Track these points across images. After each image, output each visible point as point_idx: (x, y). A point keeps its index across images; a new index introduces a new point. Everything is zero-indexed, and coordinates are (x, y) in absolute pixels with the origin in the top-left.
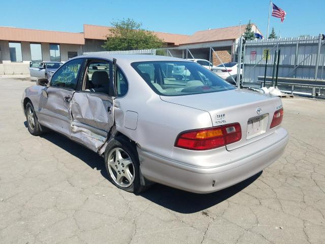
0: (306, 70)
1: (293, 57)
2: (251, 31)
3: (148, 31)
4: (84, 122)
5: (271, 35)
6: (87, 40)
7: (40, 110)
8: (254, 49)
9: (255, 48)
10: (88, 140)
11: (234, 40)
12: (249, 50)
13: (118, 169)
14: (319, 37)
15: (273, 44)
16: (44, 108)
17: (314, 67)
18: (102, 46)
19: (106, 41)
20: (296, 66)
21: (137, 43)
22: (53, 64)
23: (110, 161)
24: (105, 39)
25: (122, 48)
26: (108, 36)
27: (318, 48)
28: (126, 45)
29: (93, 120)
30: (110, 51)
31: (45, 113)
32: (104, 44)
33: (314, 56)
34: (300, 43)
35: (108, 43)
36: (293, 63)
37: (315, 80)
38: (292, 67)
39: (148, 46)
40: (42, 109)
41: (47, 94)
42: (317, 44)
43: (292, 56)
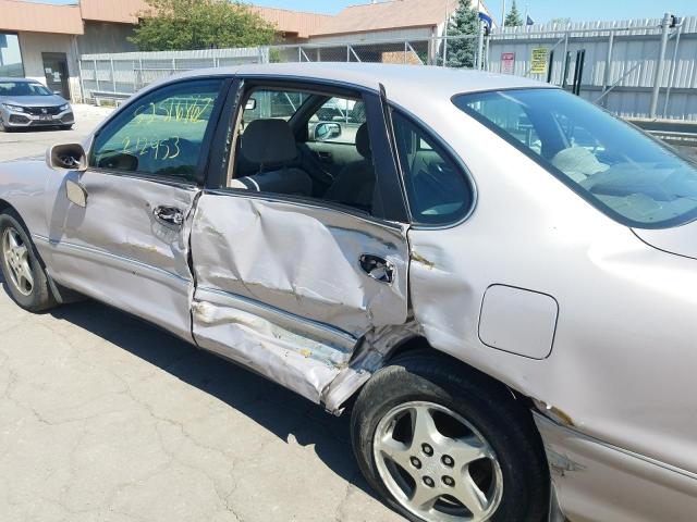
0: (629, 98)
1: (601, 66)
2: (471, 8)
3: (238, 5)
4: (243, 292)
5: (510, 17)
6: (88, 24)
7: (55, 241)
8: (508, 49)
9: (511, 46)
10: (269, 353)
11: (433, 27)
12: (498, 50)
13: (425, 471)
14: (664, 20)
15: (553, 36)
16: (69, 236)
17: (649, 91)
18: (129, 39)
19: (138, 26)
20: (608, 87)
21: (215, 30)
22: (14, 85)
23: (384, 440)
24: (134, 20)
25: (179, 45)
26: (142, 15)
27: (661, 45)
28: (190, 37)
29: (293, 293)
30: (151, 50)
31: (71, 250)
32: (135, 35)
33: (650, 65)
34: (618, 34)
35: (143, 32)
36: (599, 82)
37: (651, 120)
38: (599, 89)
39: (242, 39)
40: (64, 238)
41: (86, 196)
42: (658, 38)
43: (598, 64)
